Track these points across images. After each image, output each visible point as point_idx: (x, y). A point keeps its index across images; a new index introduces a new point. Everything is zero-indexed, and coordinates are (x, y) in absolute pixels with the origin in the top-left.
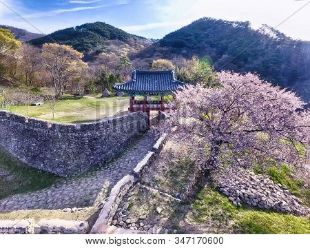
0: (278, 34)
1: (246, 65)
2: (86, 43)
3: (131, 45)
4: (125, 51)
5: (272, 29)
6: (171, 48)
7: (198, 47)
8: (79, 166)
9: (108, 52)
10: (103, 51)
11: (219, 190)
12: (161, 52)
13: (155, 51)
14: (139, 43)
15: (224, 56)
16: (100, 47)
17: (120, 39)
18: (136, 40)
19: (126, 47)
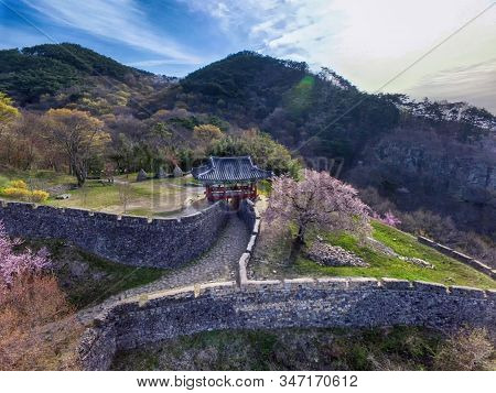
0: (343, 81)
1: (307, 124)
2: (50, 80)
3: (130, 86)
4: (123, 96)
5: (334, 74)
6: (201, 94)
7: (240, 96)
8: (182, 257)
9: (94, 97)
10: (83, 96)
11: (308, 257)
12: (186, 101)
13: (176, 99)
14: (145, 83)
15: (277, 109)
16: (77, 88)
17: (112, 75)
18: (138, 76)
19: (123, 89)
